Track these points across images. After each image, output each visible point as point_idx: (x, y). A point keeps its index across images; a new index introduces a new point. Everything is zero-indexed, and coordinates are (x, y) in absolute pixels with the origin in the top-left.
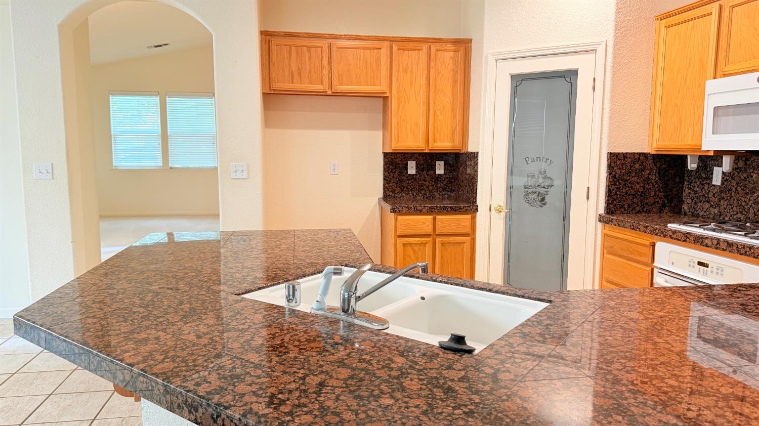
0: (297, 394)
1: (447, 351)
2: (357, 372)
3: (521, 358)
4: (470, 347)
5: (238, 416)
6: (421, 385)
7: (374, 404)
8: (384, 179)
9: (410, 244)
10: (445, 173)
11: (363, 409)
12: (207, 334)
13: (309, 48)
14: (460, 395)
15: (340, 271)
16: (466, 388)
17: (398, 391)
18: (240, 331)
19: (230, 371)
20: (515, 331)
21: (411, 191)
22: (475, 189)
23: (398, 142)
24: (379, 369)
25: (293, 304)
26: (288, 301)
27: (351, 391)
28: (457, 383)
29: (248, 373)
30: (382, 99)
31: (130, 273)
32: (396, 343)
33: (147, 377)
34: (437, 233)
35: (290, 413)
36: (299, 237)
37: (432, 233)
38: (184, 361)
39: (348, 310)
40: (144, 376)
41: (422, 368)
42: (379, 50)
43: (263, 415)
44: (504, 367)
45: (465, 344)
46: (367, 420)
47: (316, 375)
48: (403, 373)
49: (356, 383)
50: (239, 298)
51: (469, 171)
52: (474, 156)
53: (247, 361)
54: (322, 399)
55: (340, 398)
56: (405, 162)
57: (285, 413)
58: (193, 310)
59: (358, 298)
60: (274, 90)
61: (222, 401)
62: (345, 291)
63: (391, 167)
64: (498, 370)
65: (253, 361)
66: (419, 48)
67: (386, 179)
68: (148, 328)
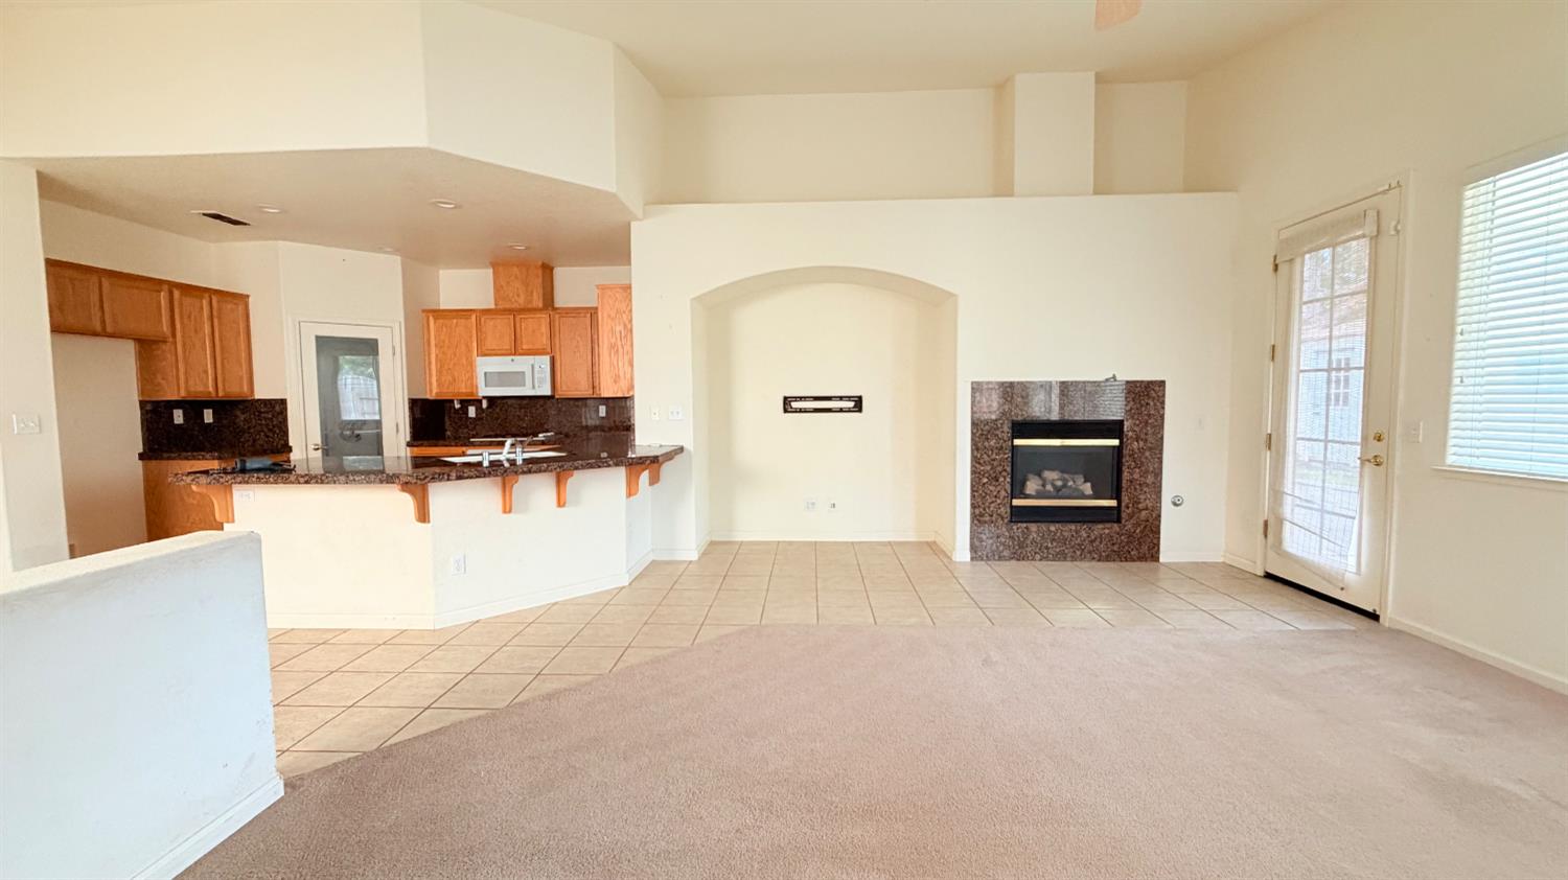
10: (214, 422)
42: (158, 293)
56: (170, 411)
63: (154, 416)
66: (201, 296)
67: (149, 430)
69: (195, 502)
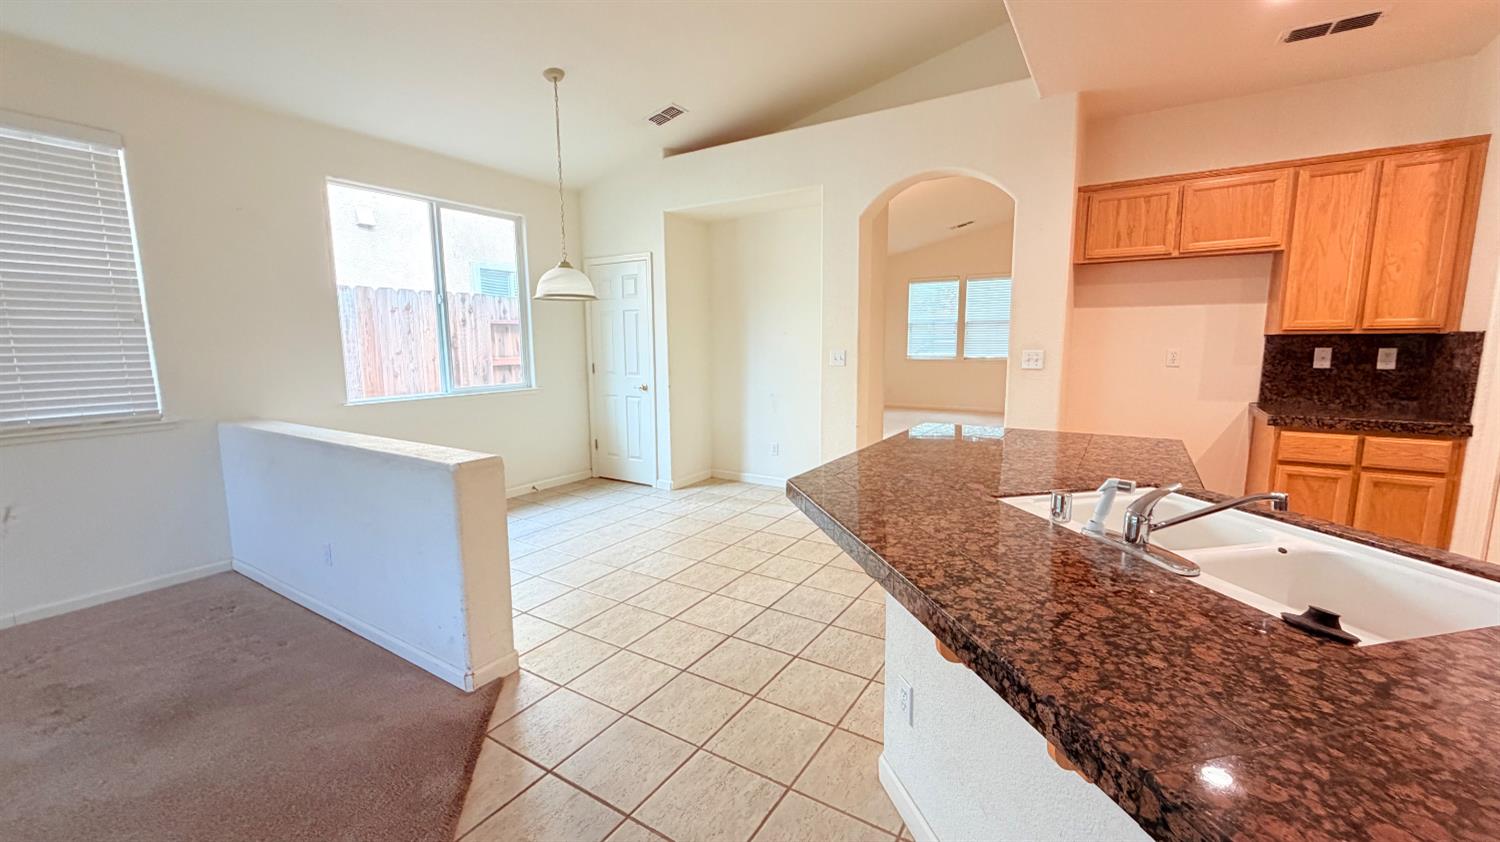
0: (1029, 616)
1: (1292, 629)
2: (1121, 616)
3: (1464, 679)
4: (1348, 634)
5: (952, 618)
6: (1224, 659)
7: (1133, 659)
8: (1264, 375)
9: (1304, 477)
10: (1398, 369)
11: (1116, 660)
12: (947, 529)
13: (1148, 198)
14: (1294, 692)
15: (1128, 487)
16: (1312, 687)
17: (1180, 655)
18: (983, 533)
19: (959, 572)
20: (1473, 635)
21: (1318, 393)
22: (1469, 395)
23: (1295, 318)
24: (1157, 621)
25: (1060, 519)
26: (1054, 514)
27: (1104, 634)
28: (1295, 675)
29: (979, 579)
30: (1271, 255)
31: (892, 459)
32: (1200, 596)
33: (877, 558)
34: (1363, 464)
35: (1013, 634)
36: (1096, 443)
37: (1353, 463)
38: (915, 550)
39: (1135, 540)
40: (874, 555)
41: (1234, 638)
42: (1271, 184)
43: (980, 626)
44: (1415, 681)
45: (1338, 627)
46: (1116, 674)
47: (1061, 604)
48: (1197, 636)
49: (1116, 627)
50: (994, 500)
51: (1457, 365)
52: (1476, 340)
53: (980, 567)
54: (1060, 631)
55: (1086, 638)
56: (1308, 350)
57: (1006, 631)
58: (940, 503)
59: (1154, 528)
60: (1089, 259)
61: (940, 598)
62: (1133, 514)
63: (1279, 356)
64: (1397, 683)
65: (987, 567)
66: (1357, 168)
67: (1267, 375)
68: (891, 512)
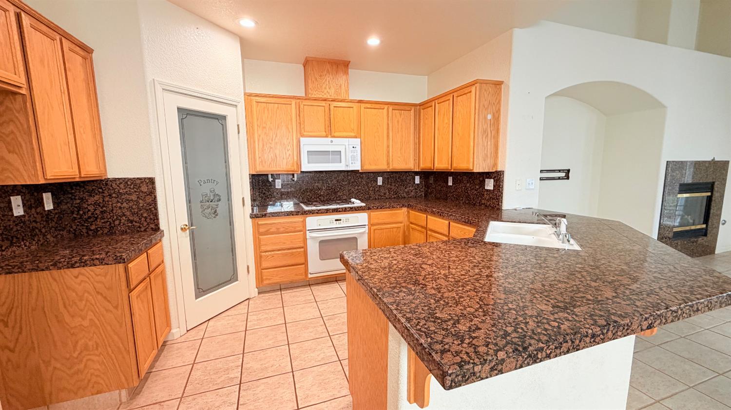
10: (54, 209)
21: (23, 240)
42: (3, 12)
56: (7, 200)
66: (53, 36)
69: (86, 323)
